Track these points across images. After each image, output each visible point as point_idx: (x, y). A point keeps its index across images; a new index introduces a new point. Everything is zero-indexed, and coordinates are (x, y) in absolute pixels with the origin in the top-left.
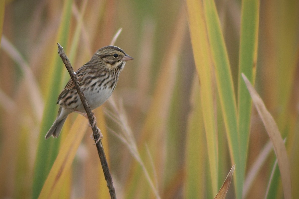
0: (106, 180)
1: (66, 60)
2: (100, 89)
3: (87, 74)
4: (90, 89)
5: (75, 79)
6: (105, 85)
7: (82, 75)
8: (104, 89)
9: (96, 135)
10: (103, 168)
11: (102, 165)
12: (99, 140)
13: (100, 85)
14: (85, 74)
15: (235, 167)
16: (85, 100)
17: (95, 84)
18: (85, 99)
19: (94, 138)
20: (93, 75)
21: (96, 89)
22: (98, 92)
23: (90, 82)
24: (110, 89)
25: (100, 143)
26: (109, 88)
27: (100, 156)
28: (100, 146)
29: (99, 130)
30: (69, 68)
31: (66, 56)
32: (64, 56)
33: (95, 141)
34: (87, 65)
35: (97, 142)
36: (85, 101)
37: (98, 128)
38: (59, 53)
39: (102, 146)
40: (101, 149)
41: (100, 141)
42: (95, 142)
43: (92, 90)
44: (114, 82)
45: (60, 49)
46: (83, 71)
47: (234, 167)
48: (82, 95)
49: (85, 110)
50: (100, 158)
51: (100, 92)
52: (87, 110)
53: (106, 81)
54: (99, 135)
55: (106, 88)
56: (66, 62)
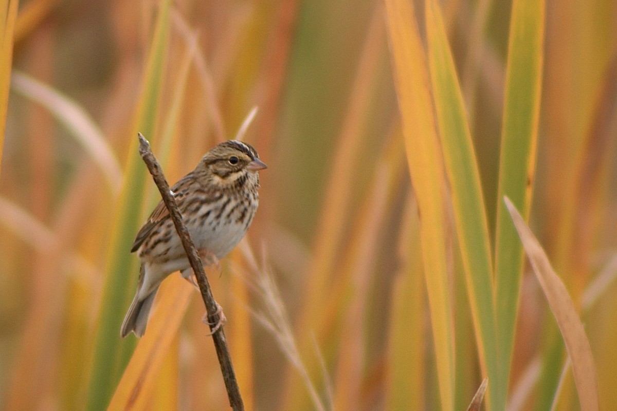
0: (232, 406)
1: (156, 166)
2: (218, 224)
3: (191, 194)
4: (197, 223)
5: (172, 205)
6: (229, 216)
7: (181, 195)
8: (225, 224)
9: (213, 318)
10: (226, 382)
11: (224, 375)
12: (218, 327)
13: (218, 217)
14: (187, 194)
15: (487, 384)
16: (192, 247)
17: (208, 214)
18: (193, 245)
19: (209, 322)
20: (203, 197)
21: (210, 224)
22: (214, 229)
23: (198, 209)
24: (240, 223)
25: (221, 333)
26: (236, 222)
27: (219, 358)
28: (221, 339)
29: (219, 307)
30: (160, 183)
31: (155, 160)
32: (151, 158)
33: (211, 327)
34: (191, 176)
35: (214, 330)
36: (192, 250)
37: (216, 303)
38: (141, 153)
39: (223, 339)
40: (223, 343)
41: (220, 329)
42: (211, 331)
43: (202, 224)
44: (246, 210)
45: (144, 145)
46: (186, 188)
47: (485, 383)
48: (187, 237)
49: (192, 266)
50: (221, 362)
51: (218, 230)
52: (195, 267)
53: (229, 208)
54: (219, 317)
55: (230, 222)
56: (154, 171)
